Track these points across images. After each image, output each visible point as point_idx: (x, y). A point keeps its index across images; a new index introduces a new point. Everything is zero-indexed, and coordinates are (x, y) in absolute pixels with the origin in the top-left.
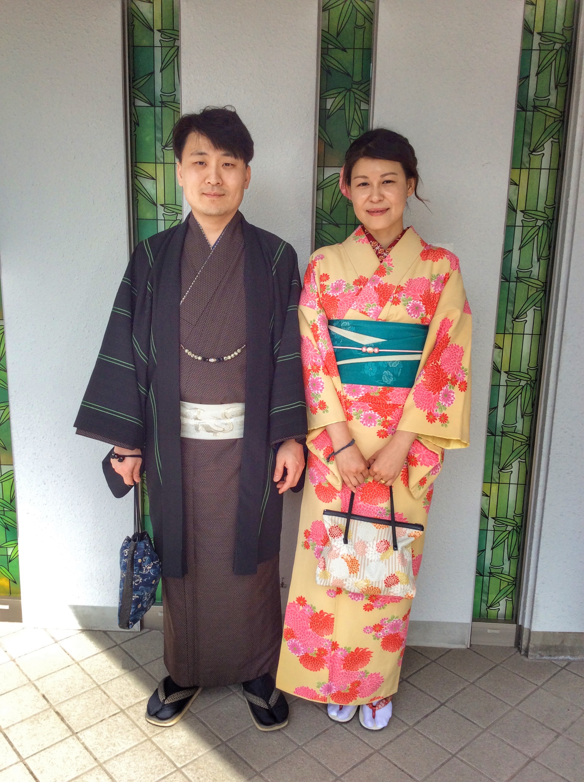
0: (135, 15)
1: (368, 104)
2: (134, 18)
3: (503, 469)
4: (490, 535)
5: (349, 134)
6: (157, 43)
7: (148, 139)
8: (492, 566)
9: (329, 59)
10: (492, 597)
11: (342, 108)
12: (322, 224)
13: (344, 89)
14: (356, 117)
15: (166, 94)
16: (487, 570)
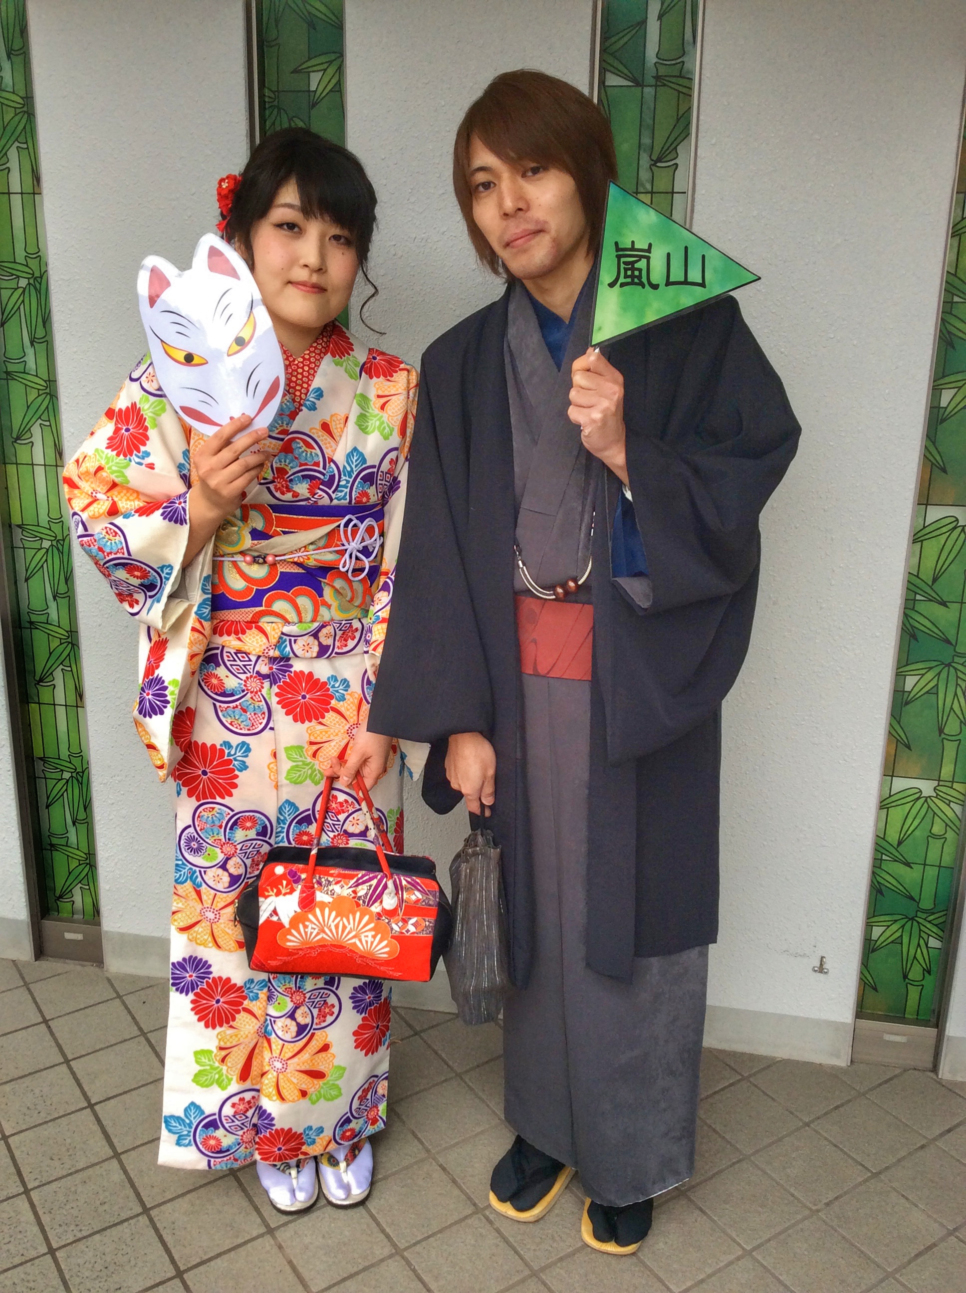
7: (625, 148)
15: (665, 62)
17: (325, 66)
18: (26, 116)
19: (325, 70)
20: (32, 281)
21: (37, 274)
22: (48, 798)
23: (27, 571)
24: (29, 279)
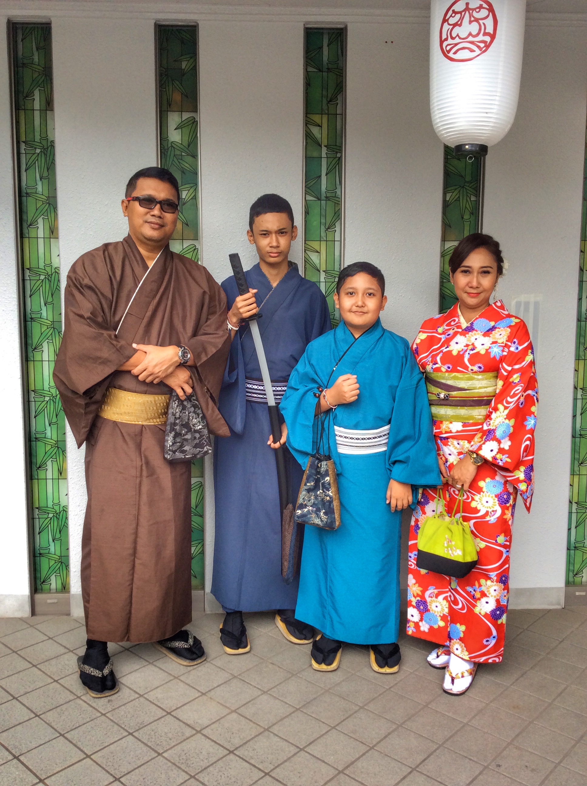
0: (309, 135)
1: (476, 197)
2: (308, 138)
3: (582, 463)
4: (574, 516)
5: (463, 218)
6: (324, 155)
7: (315, 223)
8: (576, 542)
9: (448, 165)
10: (577, 567)
11: (458, 200)
12: (443, 282)
13: (458, 187)
14: (467, 206)
15: (329, 191)
16: (573, 545)
17: (189, 189)
18: (48, 204)
19: (189, 190)
20: (47, 277)
21: (50, 273)
22: (40, 529)
23: (36, 412)
24: (45, 275)
